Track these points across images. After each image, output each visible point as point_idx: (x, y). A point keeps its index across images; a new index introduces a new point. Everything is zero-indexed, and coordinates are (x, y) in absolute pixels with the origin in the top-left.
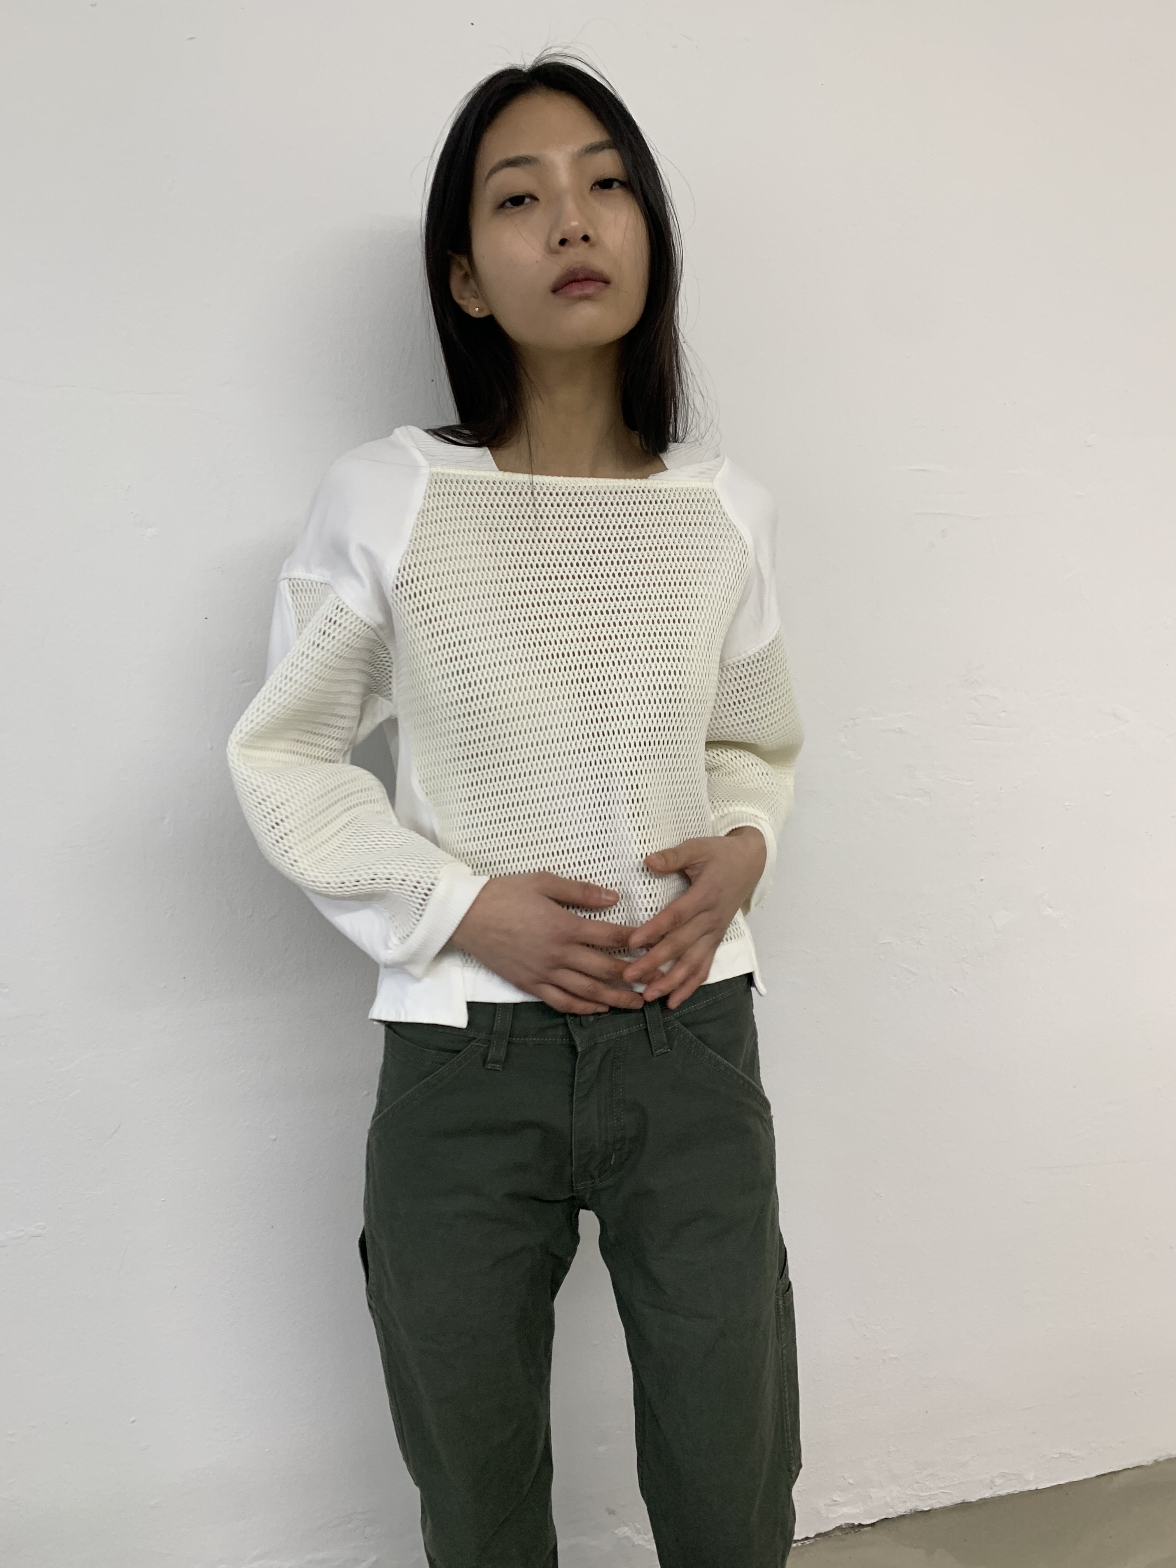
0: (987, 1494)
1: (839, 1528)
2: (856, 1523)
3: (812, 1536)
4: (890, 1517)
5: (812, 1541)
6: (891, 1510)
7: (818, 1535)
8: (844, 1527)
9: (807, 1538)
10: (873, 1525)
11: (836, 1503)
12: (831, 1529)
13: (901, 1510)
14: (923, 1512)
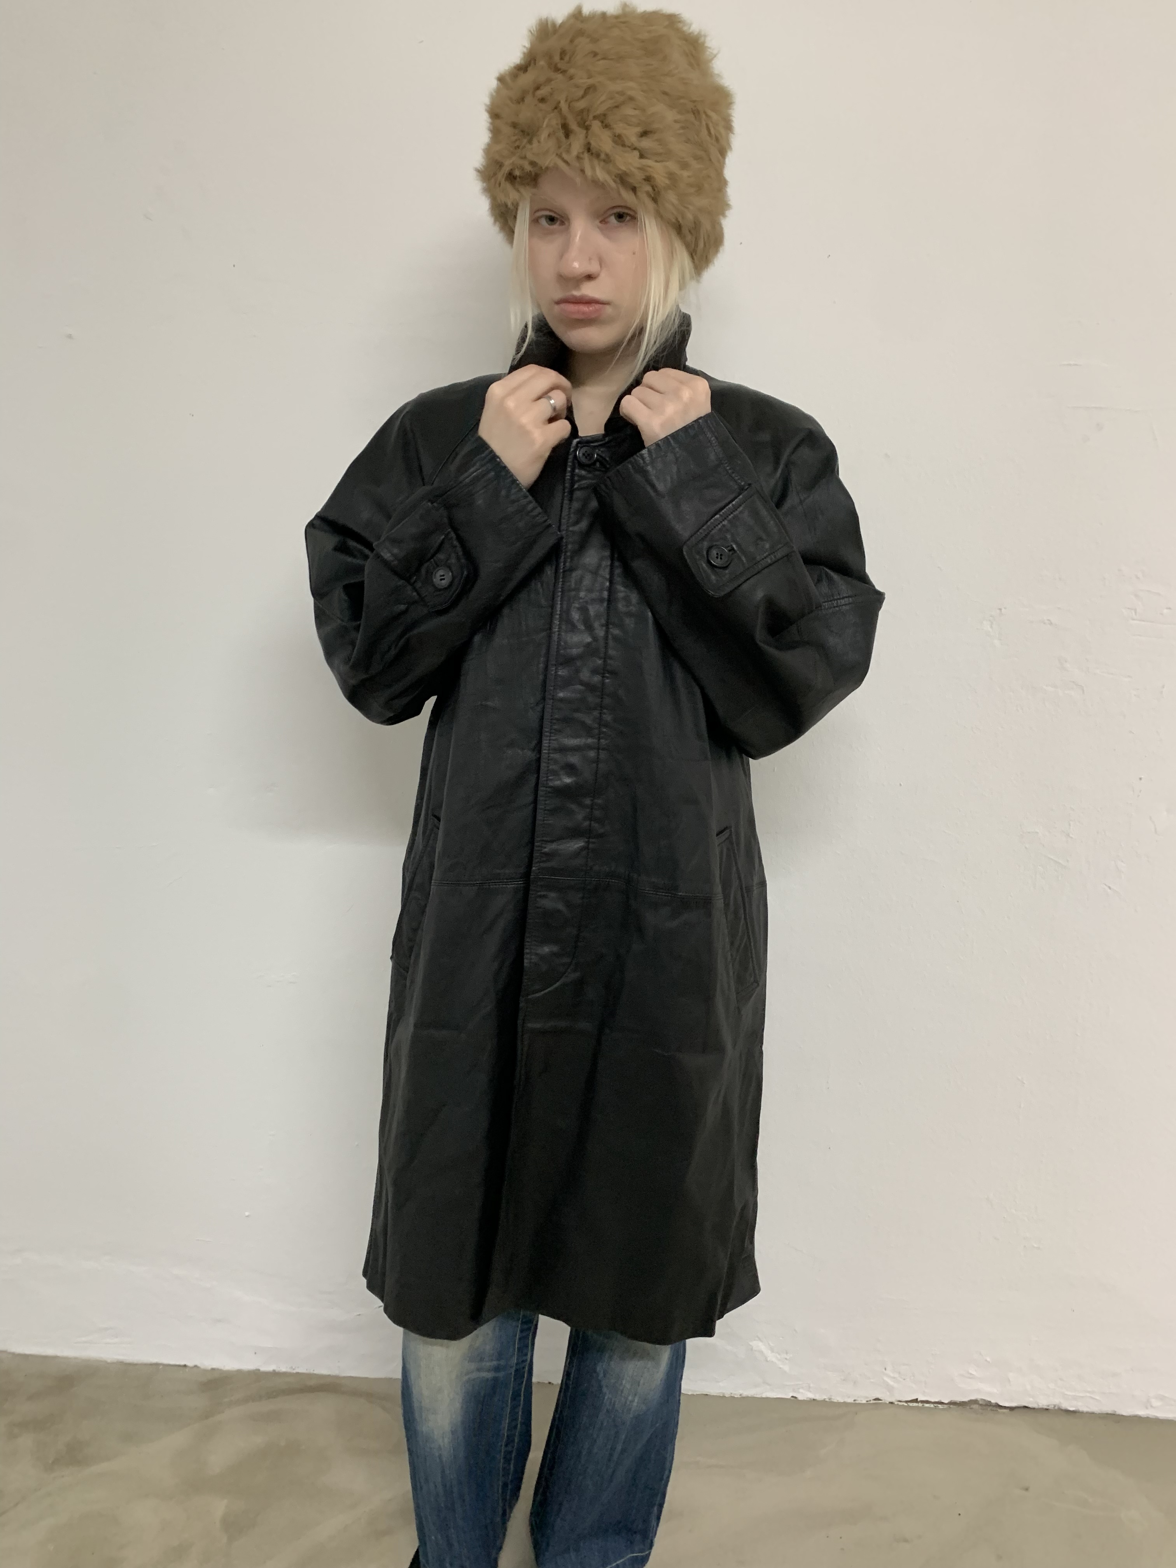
0: (1142, 1413)
1: (975, 1402)
2: (993, 1401)
3: (946, 1402)
4: (1030, 1406)
5: (946, 1406)
6: (1031, 1399)
7: (952, 1403)
8: (981, 1403)
9: (942, 1403)
10: (1011, 1409)
11: (972, 1377)
12: (966, 1400)
13: (1042, 1402)
14: (1067, 1411)
